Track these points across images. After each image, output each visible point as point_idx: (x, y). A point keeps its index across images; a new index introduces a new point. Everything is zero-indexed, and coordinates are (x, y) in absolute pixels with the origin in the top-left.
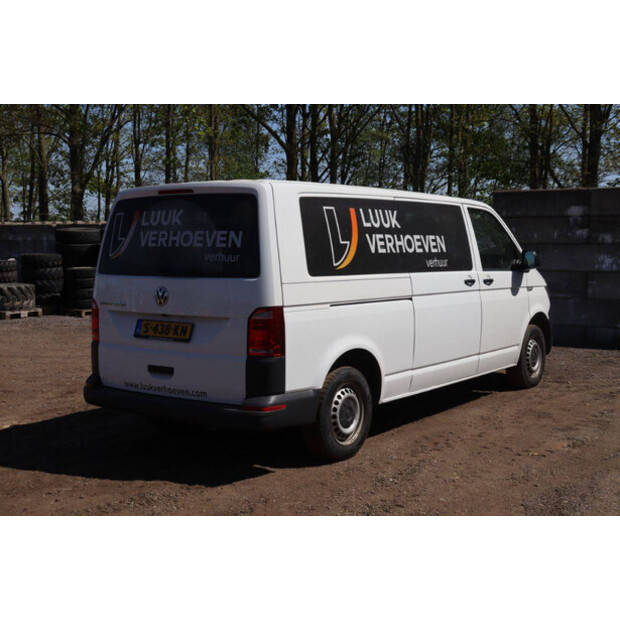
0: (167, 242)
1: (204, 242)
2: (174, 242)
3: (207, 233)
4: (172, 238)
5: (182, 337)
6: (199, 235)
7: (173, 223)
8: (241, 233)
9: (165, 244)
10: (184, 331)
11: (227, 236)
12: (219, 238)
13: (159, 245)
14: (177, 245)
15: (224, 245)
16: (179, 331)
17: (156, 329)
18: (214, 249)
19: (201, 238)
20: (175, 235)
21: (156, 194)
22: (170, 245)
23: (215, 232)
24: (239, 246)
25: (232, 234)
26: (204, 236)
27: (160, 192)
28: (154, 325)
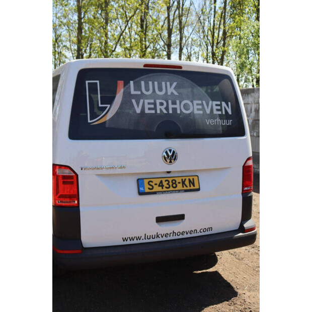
0: (167, 109)
1: (203, 109)
2: (174, 110)
3: (204, 102)
4: (171, 106)
5: (192, 187)
6: (197, 104)
7: (169, 93)
8: (229, 103)
9: (165, 112)
10: (192, 182)
11: (221, 105)
12: (215, 108)
13: (158, 112)
14: (179, 112)
15: (220, 113)
16: (187, 183)
17: (161, 185)
18: (212, 116)
19: (200, 107)
20: (174, 103)
21: (142, 67)
22: (171, 112)
23: (210, 102)
24: (230, 113)
25: (224, 104)
26: (202, 104)
27: (146, 66)
28: (158, 181)
